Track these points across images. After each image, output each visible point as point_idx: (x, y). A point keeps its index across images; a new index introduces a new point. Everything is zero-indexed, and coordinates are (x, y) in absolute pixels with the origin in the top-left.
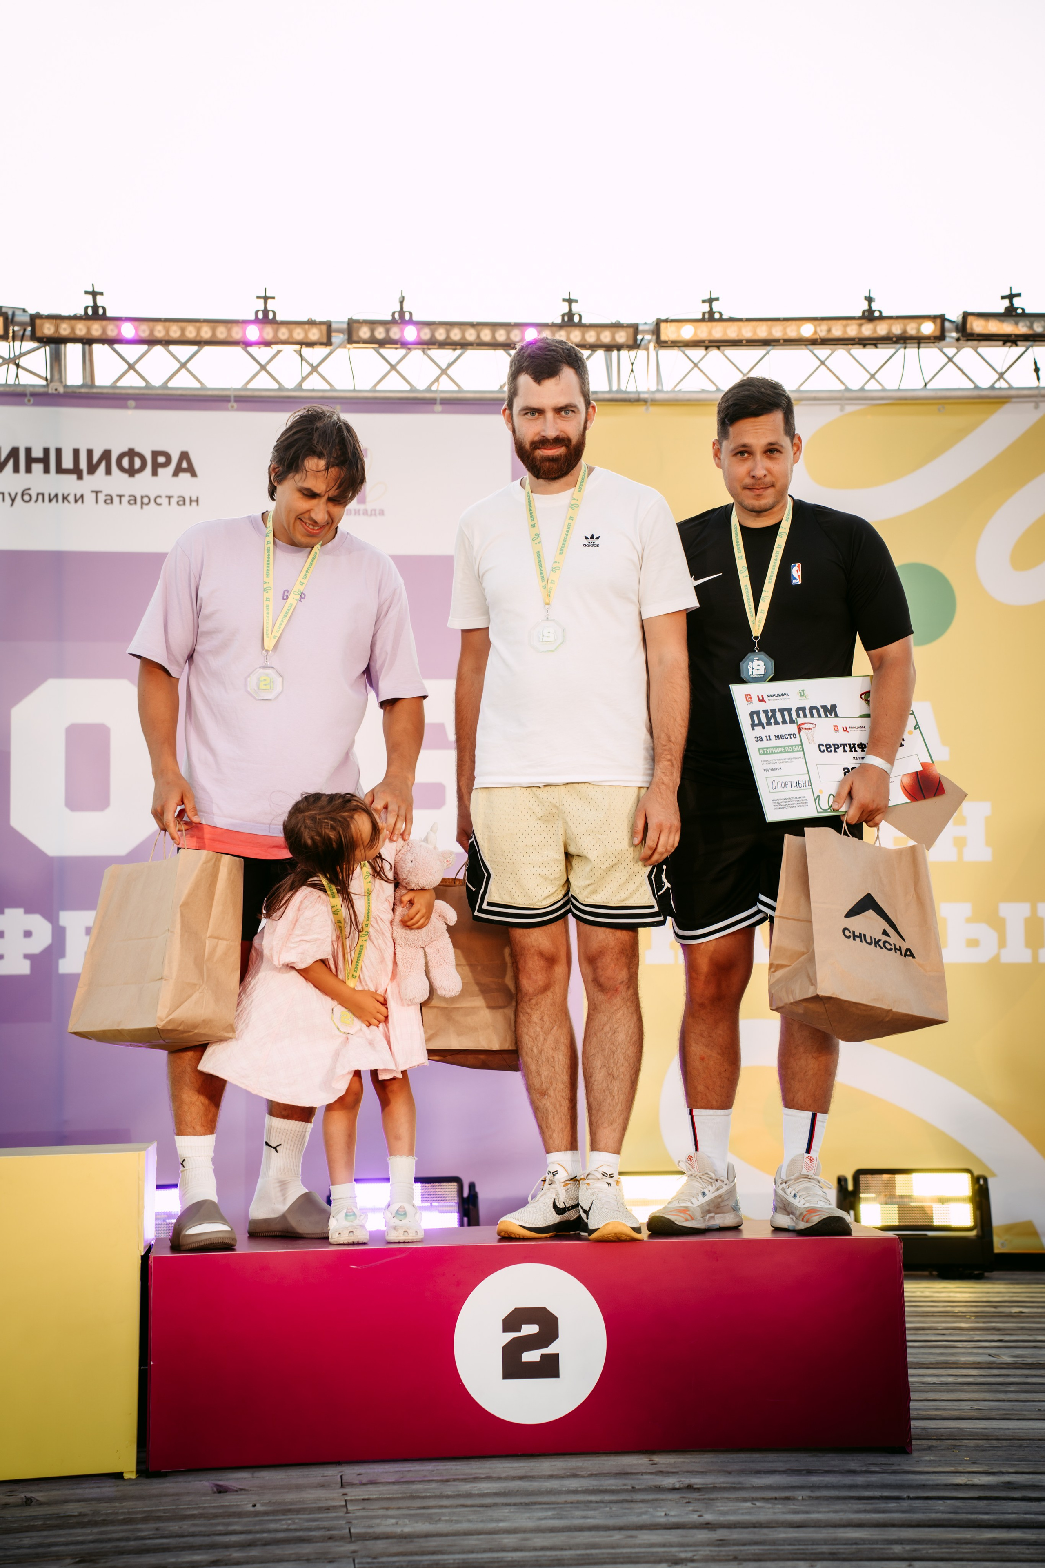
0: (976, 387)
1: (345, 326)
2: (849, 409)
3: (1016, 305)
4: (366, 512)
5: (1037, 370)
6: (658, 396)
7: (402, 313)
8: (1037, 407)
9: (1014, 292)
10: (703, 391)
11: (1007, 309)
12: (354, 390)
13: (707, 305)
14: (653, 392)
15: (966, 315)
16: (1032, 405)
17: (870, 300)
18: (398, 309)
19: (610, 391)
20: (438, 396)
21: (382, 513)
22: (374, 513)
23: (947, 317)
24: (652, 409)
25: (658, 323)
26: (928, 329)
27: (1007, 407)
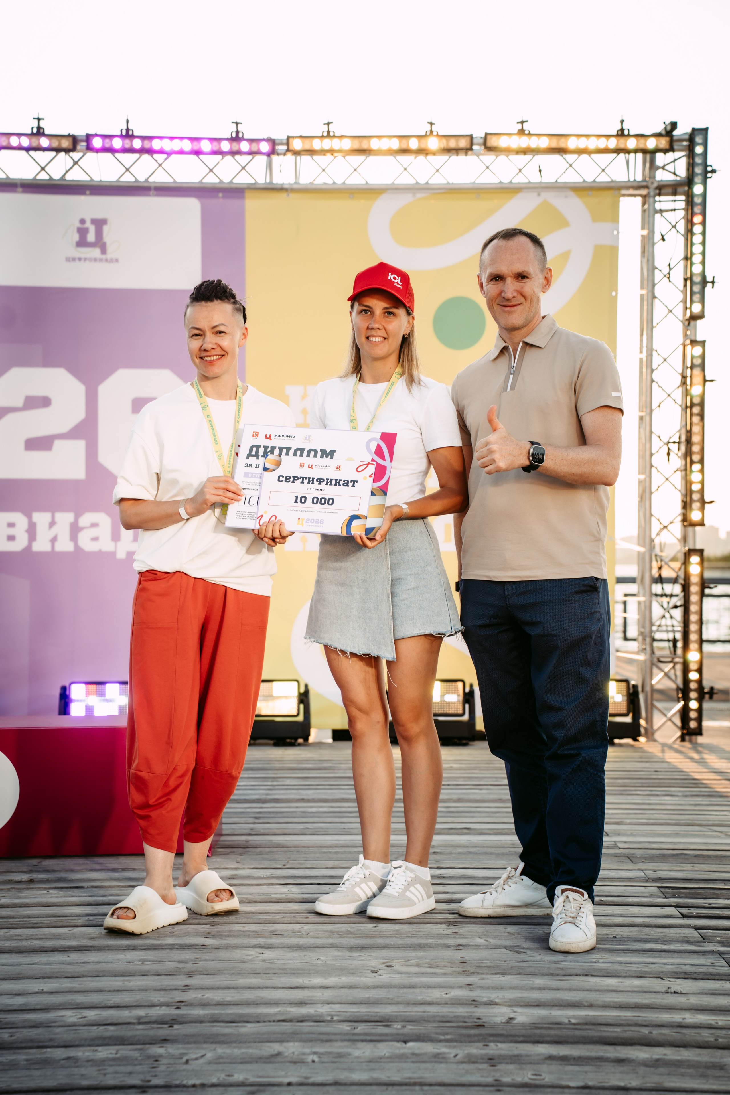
0: (501, 182)
1: (85, 138)
2: (419, 195)
3: (524, 128)
4: (106, 260)
5: (540, 171)
6: (296, 186)
7: (128, 130)
8: (539, 195)
9: (524, 120)
10: (325, 184)
11: (519, 130)
12: (101, 181)
13: (326, 126)
14: (291, 184)
15: (487, 134)
16: (535, 194)
17: (431, 124)
18: (125, 127)
19: (266, 183)
20: (153, 185)
21: (117, 261)
22: (112, 261)
23: (474, 136)
24: (292, 195)
25: (289, 138)
26: (463, 143)
27: (520, 195)
